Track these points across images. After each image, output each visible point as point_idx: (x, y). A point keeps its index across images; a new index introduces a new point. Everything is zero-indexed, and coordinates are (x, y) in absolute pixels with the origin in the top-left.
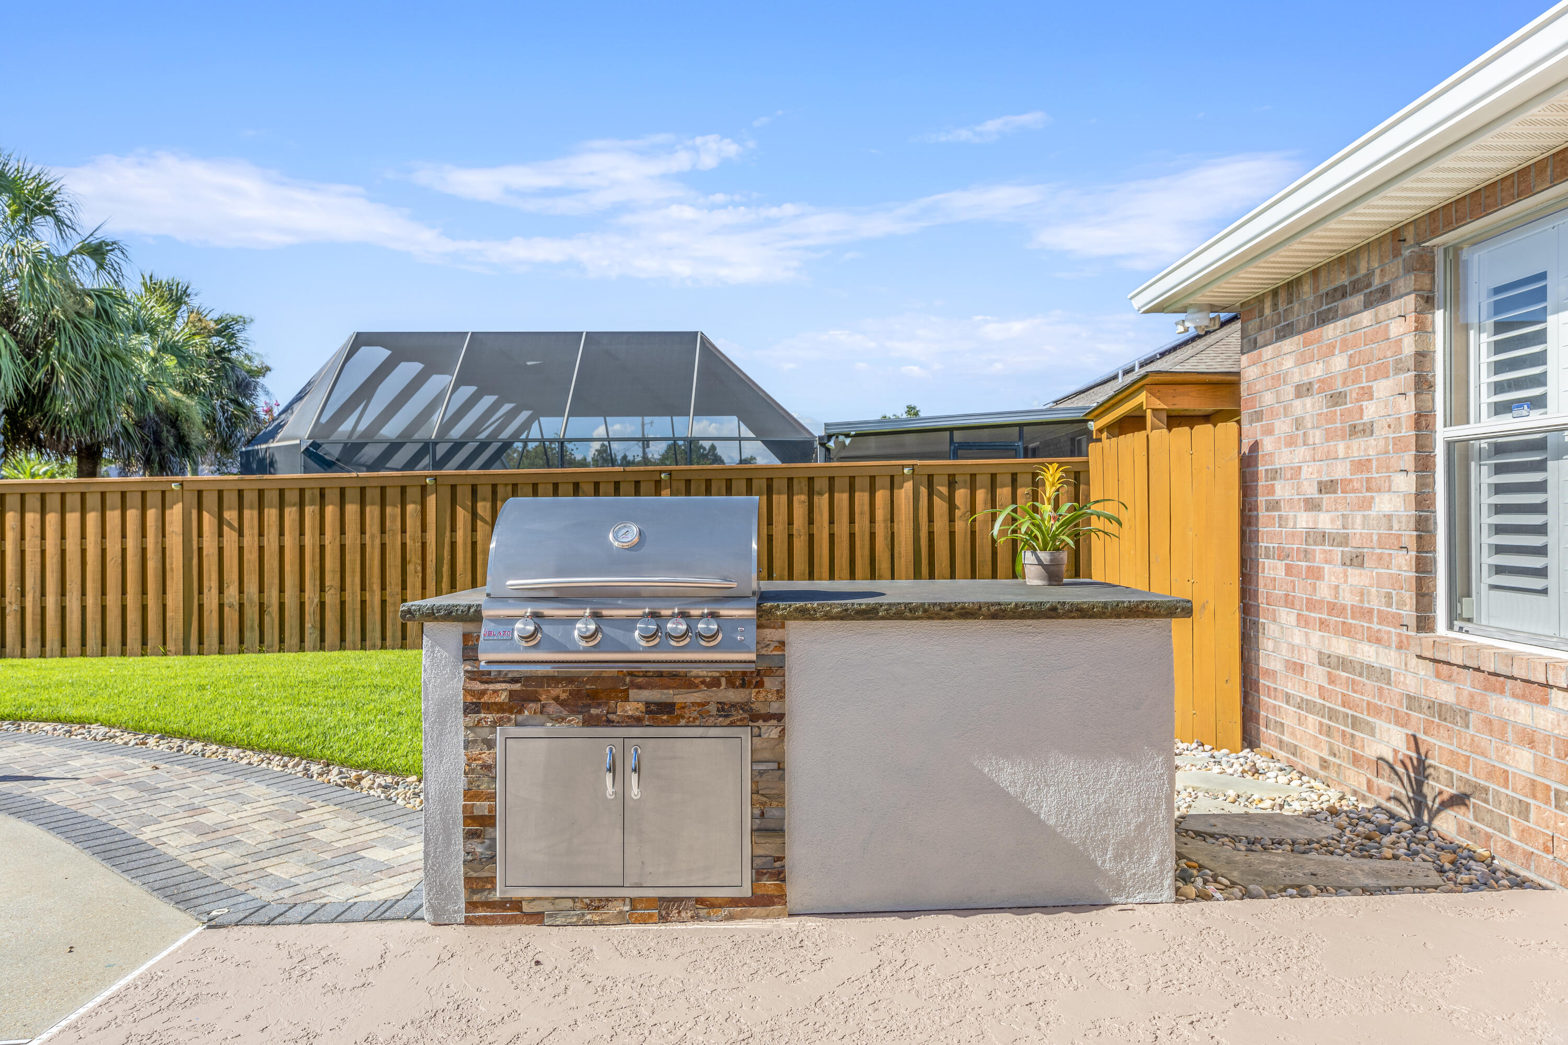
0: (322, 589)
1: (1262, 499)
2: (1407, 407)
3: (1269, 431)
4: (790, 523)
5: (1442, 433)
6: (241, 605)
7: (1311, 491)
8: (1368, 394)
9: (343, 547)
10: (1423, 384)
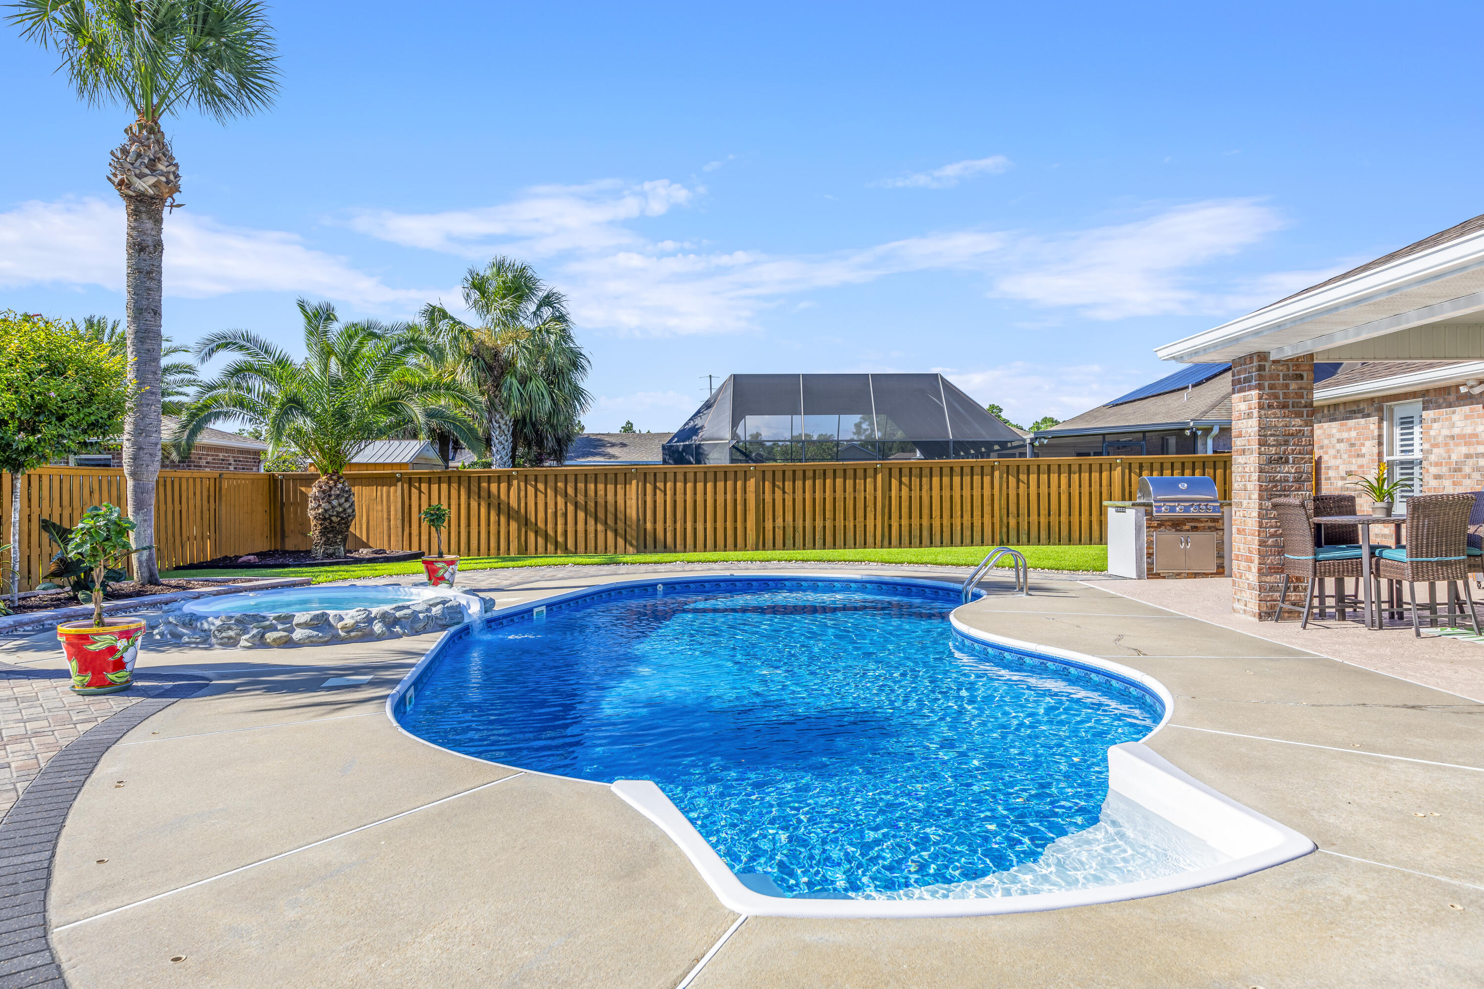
0: (824, 520)
1: (1323, 477)
2: (1375, 450)
3: (1326, 453)
4: (1059, 487)
5: (1386, 458)
6: (784, 527)
7: (1344, 474)
8: (1363, 445)
9: (835, 499)
10: (1380, 444)
